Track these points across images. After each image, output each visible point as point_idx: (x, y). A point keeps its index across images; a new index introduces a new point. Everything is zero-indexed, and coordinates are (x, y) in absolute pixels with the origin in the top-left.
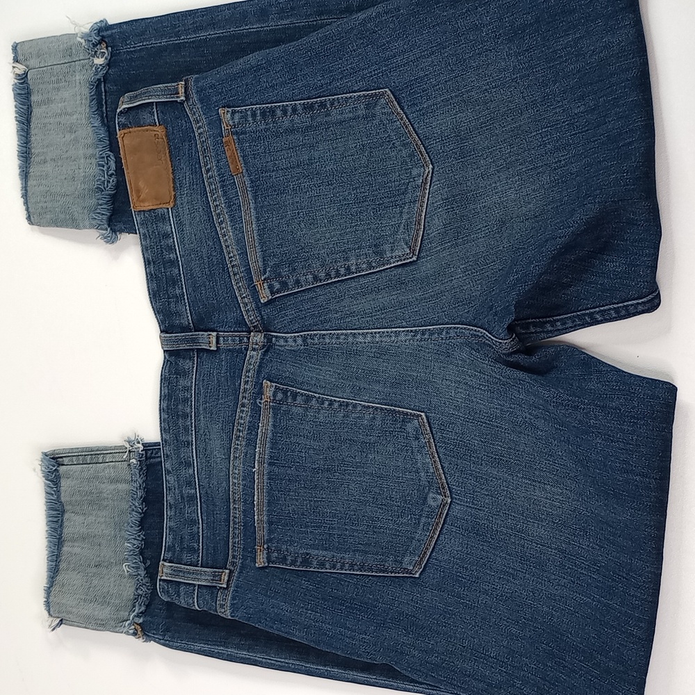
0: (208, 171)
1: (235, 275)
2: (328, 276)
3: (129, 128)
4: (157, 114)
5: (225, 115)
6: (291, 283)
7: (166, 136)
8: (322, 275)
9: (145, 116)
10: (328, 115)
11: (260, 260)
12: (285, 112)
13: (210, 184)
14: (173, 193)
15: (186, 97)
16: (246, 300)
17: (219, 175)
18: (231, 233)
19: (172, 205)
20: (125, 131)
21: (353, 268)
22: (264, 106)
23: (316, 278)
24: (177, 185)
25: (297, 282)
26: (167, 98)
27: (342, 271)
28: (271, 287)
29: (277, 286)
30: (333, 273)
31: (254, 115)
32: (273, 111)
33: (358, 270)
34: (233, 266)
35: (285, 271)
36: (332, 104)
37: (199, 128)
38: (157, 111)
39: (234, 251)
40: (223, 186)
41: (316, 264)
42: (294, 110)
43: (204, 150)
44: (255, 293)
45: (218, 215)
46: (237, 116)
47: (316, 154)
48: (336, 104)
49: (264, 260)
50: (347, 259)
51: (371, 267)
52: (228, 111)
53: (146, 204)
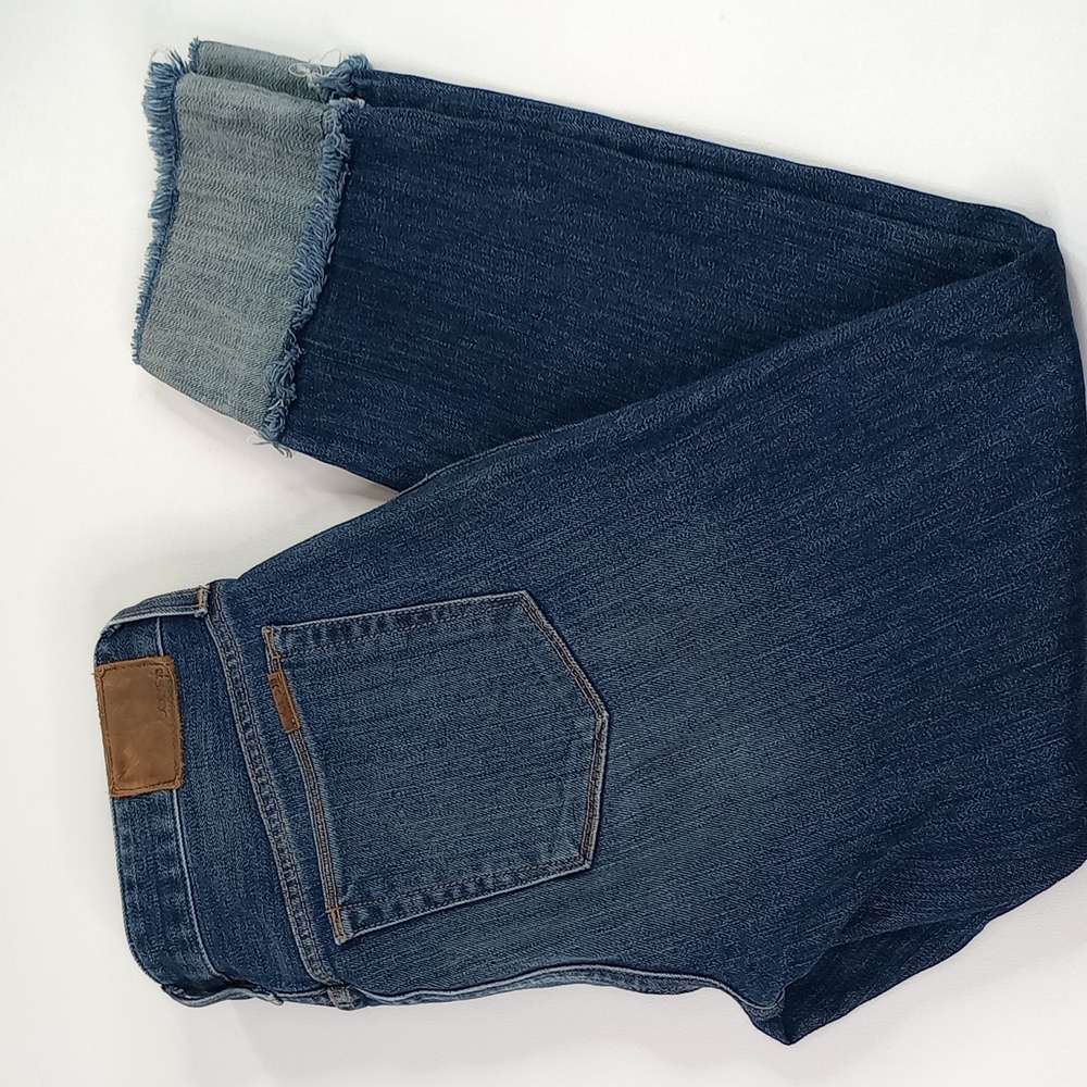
0: (246, 727)
1: (292, 898)
2: (448, 895)
3: (113, 661)
4: (162, 637)
5: (272, 637)
6: (387, 908)
7: (175, 672)
8: (438, 895)
9: (141, 641)
10: (434, 631)
11: (337, 870)
12: (366, 629)
13: (251, 749)
14: (181, 765)
15: (208, 609)
16: (308, 942)
17: (264, 733)
18: (287, 828)
19: (178, 784)
20: (107, 666)
21: (489, 882)
22: (333, 620)
23: (428, 901)
24: (188, 751)
25: (398, 908)
26: (178, 610)
27: (472, 888)
28: (353, 918)
29: (363, 914)
30: (456, 892)
31: (317, 635)
32: (347, 628)
33: (498, 885)
34: (289, 884)
35: (376, 890)
36: (440, 614)
37: (230, 658)
38: (161, 633)
39: (293, 857)
40: (271, 752)
41: (428, 877)
42: (381, 624)
43: (239, 693)
44: (325, 928)
45: (265, 799)
46: (290, 639)
47: (415, 696)
48: (446, 613)
49: (344, 871)
50: (478, 868)
51: (517, 881)
52: (276, 631)
53: (135, 785)
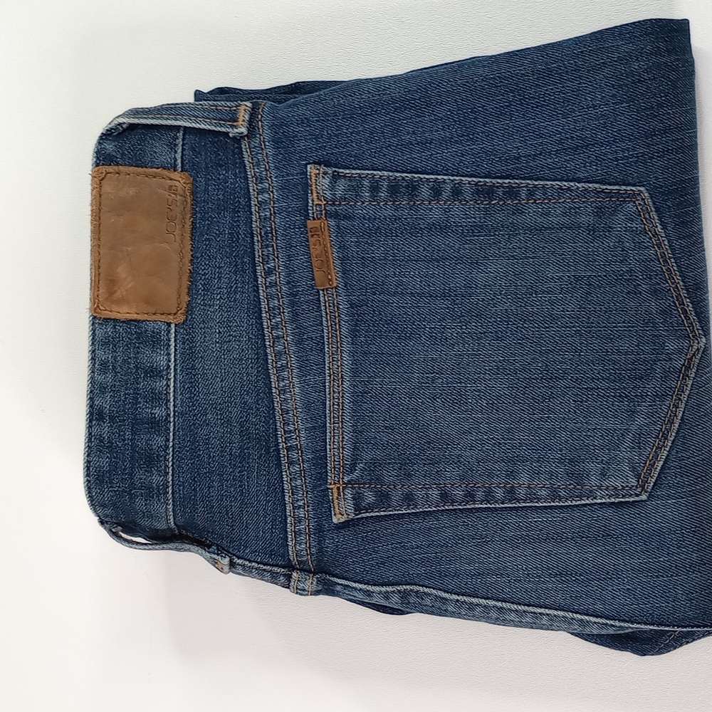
0: (268, 273)
1: (291, 463)
2: (470, 496)
3: (117, 164)
4: (183, 150)
5: (319, 179)
6: (396, 496)
7: (193, 193)
8: (459, 493)
9: (159, 149)
10: (518, 211)
11: (348, 446)
12: (437, 191)
13: (269, 297)
14: (187, 299)
15: (249, 130)
16: (302, 513)
17: (288, 283)
18: (297, 390)
19: (181, 318)
20: (110, 169)
21: (522, 492)
22: (398, 175)
23: (445, 497)
24: (196, 282)
25: (409, 499)
26: (211, 124)
27: (499, 493)
28: (357, 499)
29: (370, 497)
30: (480, 494)
31: (375, 189)
32: (413, 188)
33: (532, 496)
34: (288, 449)
35: (389, 475)
36: (531, 193)
37: (261, 192)
38: (183, 145)
39: (299, 423)
40: (292, 304)
41: (451, 473)
42: (457, 192)
43: (266, 233)
44: (323, 504)
45: (278, 355)
46: (341, 186)
47: (481, 278)
48: (539, 195)
49: (355, 448)
50: (512, 474)
51: (554, 495)
52: (325, 173)
53: (124, 309)
